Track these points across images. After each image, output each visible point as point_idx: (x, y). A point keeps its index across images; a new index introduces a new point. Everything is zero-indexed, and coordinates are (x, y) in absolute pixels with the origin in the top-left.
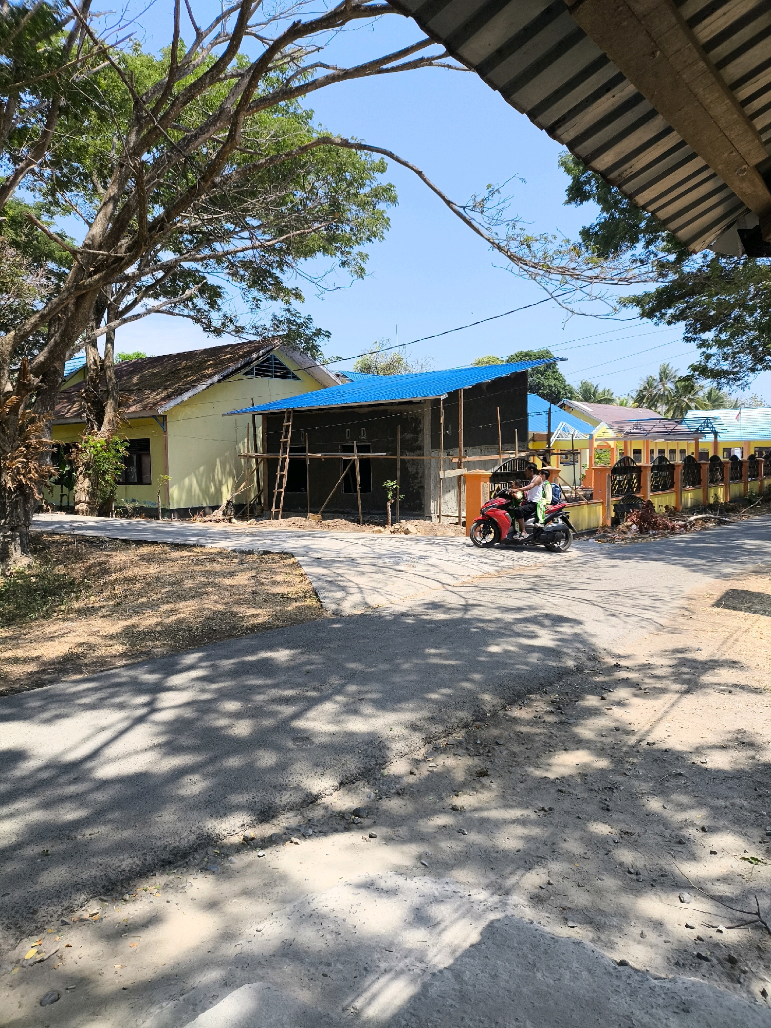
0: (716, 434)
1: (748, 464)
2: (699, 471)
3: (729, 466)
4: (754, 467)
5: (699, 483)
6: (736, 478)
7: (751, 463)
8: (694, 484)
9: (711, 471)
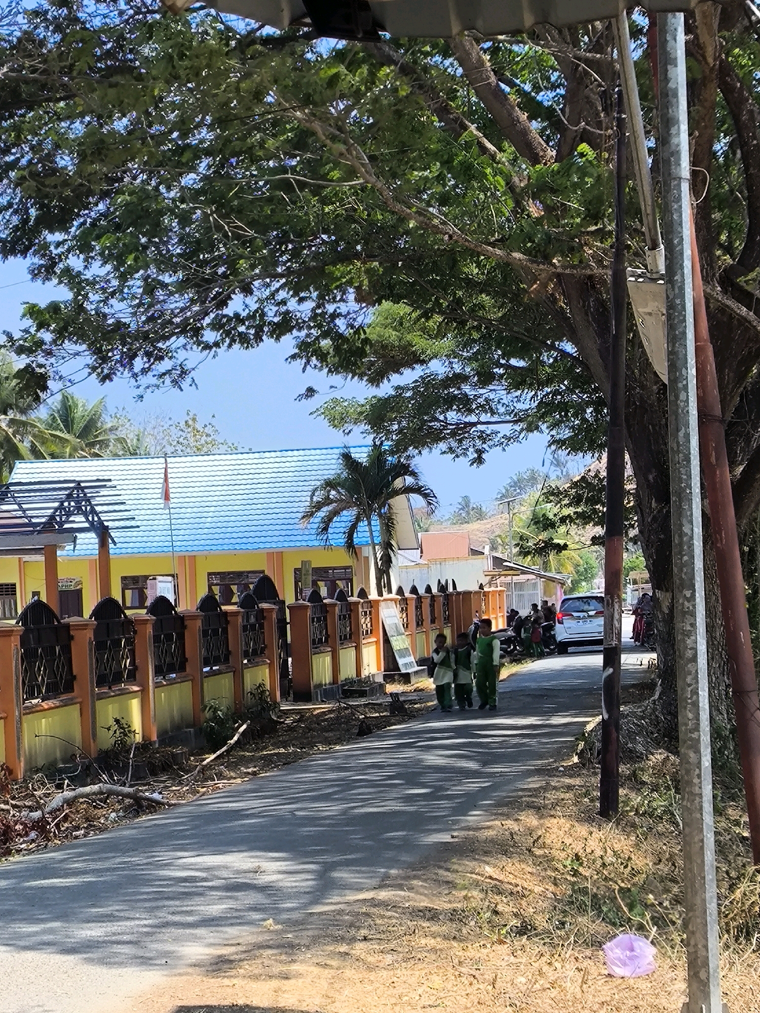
0: (103, 533)
1: (199, 623)
2: (67, 650)
3: (149, 630)
4: (215, 632)
5: (69, 688)
6: (171, 669)
7: (207, 621)
8: (53, 691)
9: (100, 646)
